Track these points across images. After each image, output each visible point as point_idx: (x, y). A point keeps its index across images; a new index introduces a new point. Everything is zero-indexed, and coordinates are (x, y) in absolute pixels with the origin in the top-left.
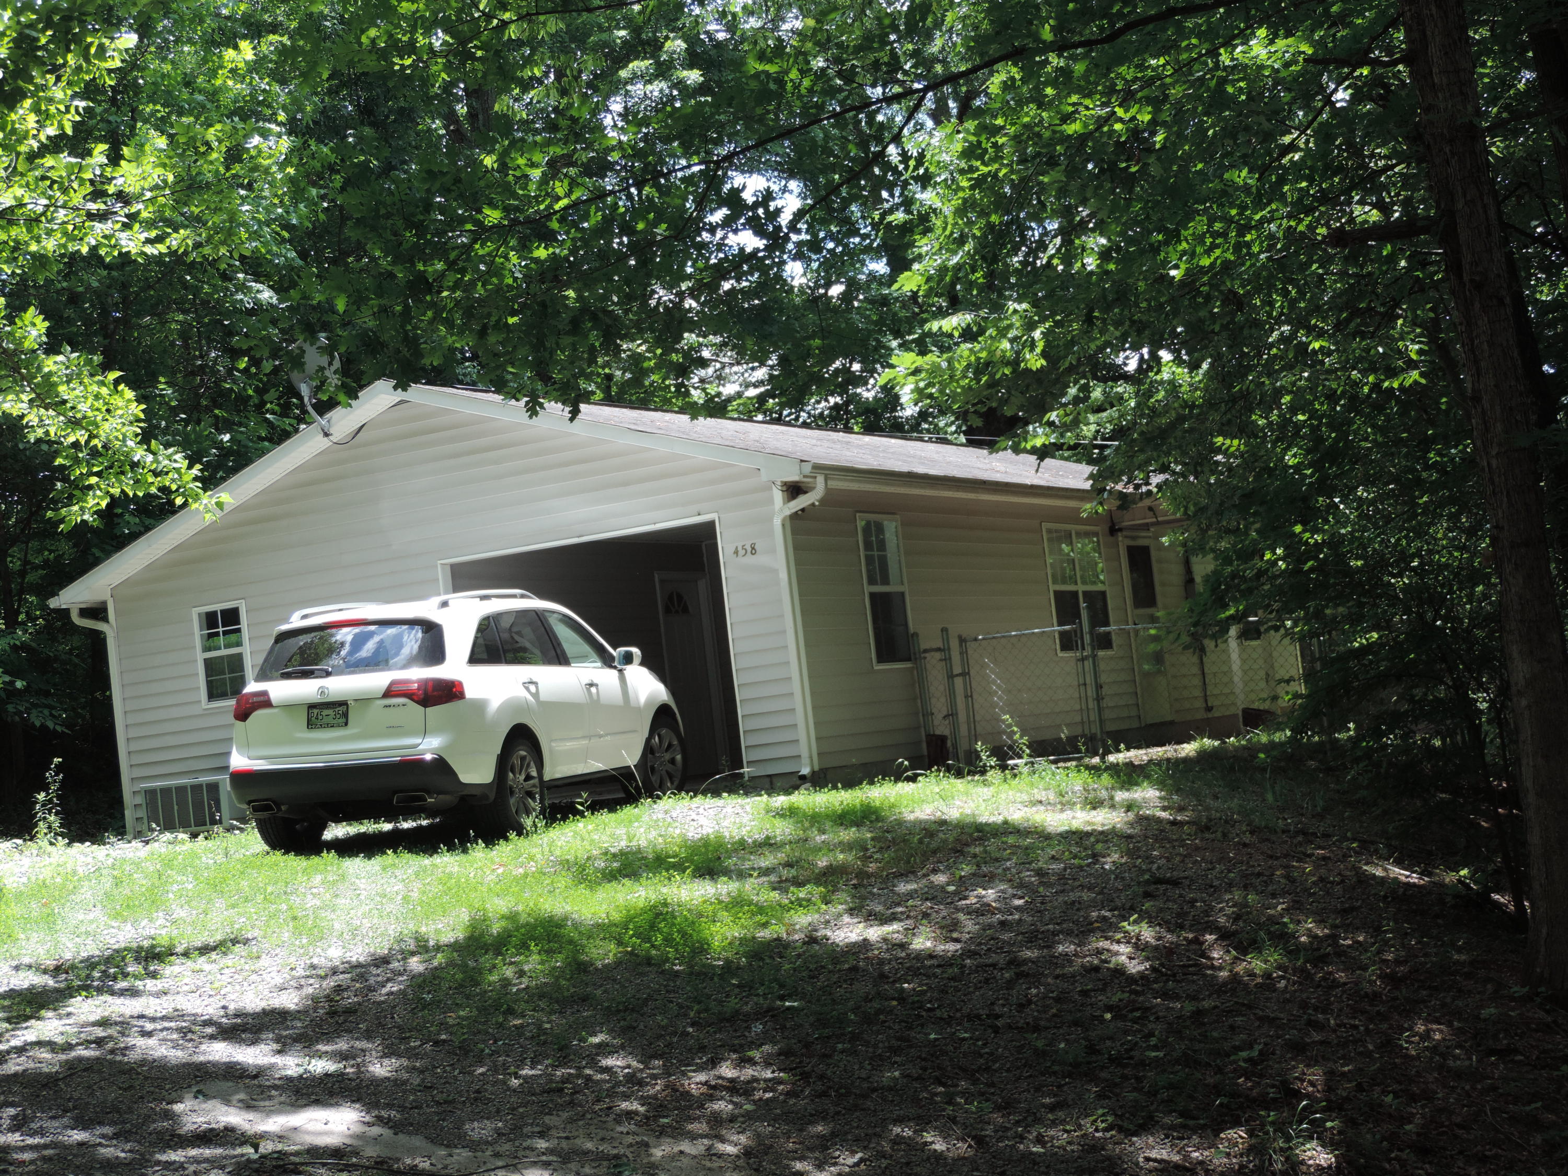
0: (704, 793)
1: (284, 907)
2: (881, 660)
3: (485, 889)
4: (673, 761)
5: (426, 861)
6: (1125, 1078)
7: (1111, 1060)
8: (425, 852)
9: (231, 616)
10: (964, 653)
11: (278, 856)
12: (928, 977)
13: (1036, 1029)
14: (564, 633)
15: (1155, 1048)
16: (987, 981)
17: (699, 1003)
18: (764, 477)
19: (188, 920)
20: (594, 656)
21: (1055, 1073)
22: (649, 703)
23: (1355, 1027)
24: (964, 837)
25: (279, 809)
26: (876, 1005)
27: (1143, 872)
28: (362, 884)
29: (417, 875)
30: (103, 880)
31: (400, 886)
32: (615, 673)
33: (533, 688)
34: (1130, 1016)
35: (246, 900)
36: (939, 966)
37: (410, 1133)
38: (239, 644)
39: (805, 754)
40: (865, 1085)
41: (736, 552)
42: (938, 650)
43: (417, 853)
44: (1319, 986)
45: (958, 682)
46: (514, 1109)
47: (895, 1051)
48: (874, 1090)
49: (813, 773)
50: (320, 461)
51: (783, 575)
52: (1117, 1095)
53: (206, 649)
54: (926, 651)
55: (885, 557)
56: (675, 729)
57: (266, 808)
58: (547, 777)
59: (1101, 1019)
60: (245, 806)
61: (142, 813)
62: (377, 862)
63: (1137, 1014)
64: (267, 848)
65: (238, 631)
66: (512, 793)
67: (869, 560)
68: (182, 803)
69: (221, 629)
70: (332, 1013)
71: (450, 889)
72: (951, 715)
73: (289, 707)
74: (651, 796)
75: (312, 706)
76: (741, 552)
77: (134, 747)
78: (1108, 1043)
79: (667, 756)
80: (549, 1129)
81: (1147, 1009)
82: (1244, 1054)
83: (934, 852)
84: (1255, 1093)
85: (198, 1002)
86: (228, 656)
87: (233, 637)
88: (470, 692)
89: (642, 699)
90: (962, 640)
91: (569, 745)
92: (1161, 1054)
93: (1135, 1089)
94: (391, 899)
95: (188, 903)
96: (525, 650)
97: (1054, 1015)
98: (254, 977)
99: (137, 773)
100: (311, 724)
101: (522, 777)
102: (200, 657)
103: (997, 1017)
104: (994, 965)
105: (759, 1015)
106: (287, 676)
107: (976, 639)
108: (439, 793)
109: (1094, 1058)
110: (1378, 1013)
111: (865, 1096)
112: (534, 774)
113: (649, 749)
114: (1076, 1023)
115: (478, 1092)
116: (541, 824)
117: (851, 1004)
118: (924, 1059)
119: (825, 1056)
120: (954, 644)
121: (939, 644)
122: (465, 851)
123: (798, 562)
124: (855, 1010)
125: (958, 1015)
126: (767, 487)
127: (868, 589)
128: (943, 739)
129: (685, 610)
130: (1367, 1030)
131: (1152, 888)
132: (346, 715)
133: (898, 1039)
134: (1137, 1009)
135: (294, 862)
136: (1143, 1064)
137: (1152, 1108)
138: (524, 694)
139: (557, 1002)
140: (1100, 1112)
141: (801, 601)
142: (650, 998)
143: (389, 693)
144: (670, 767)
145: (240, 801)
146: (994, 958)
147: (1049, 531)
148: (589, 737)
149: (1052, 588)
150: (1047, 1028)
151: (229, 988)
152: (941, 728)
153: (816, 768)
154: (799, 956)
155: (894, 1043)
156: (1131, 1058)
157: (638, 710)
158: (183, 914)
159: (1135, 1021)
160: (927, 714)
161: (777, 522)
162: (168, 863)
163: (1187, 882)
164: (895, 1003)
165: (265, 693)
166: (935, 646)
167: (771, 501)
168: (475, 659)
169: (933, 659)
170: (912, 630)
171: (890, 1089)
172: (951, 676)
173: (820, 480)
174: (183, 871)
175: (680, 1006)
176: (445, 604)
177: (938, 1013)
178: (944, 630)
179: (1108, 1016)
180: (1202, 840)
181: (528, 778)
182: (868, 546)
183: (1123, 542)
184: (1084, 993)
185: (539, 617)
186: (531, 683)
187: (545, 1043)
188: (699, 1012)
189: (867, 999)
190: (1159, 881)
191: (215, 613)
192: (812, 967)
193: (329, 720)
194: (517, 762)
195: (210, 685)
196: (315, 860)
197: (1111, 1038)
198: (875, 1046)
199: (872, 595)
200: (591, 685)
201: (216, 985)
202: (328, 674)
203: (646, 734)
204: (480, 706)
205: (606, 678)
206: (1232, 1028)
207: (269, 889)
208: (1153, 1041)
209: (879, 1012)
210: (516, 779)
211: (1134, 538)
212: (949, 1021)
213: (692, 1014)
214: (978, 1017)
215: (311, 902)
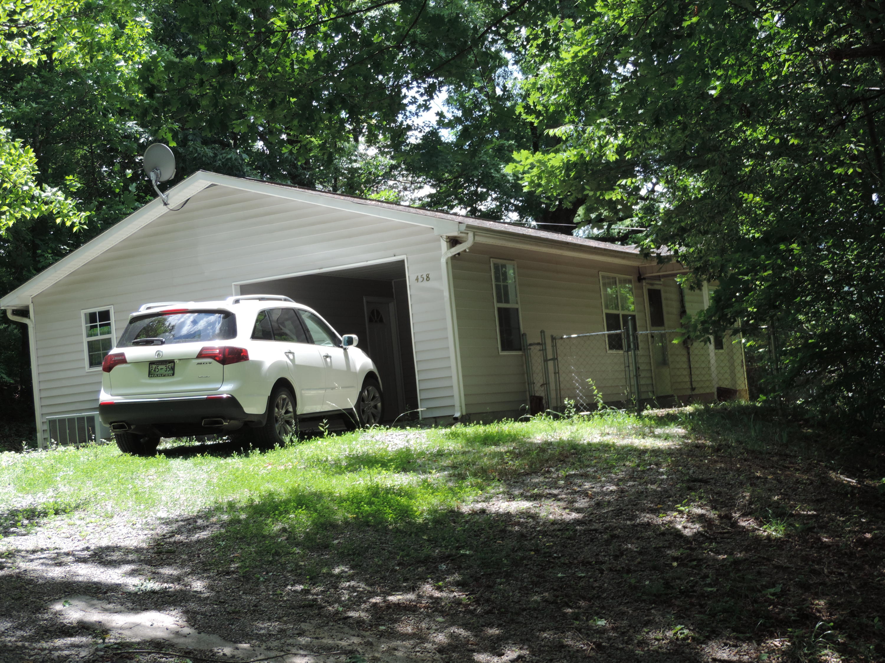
0: (396, 426)
1: (130, 486)
2: (504, 349)
3: (260, 478)
4: (375, 407)
5: (222, 461)
6: (692, 604)
7: (682, 592)
8: (221, 456)
9: (105, 316)
10: (554, 346)
11: (128, 457)
12: (552, 537)
13: (629, 571)
14: (311, 325)
15: (710, 585)
16: (592, 540)
17: (403, 550)
18: (436, 232)
19: (69, 493)
20: (329, 341)
21: (644, 601)
22: (362, 369)
23: (842, 574)
24: (565, 452)
25: (130, 428)
26: (520, 554)
27: (685, 475)
28: (181, 474)
29: (216, 469)
30: (17, 469)
31: (205, 475)
32: (341, 350)
33: (291, 356)
34: (690, 564)
35: (106, 482)
36: (559, 530)
37: (208, 633)
38: (109, 332)
39: (457, 404)
40: (517, 606)
41: (417, 279)
42: (538, 344)
43: (216, 456)
44: (812, 547)
45: (551, 364)
46: (280, 618)
47: (535, 584)
48: (524, 610)
49: (462, 416)
50: (162, 220)
51: (446, 294)
52: (689, 616)
53: (89, 335)
54: (531, 345)
55: (507, 286)
56: (378, 388)
57: (121, 427)
58: (299, 412)
59: (672, 567)
60: (108, 426)
61: (47, 435)
62: (190, 462)
63: (695, 563)
64: (121, 453)
65: (109, 324)
66: (277, 421)
67: (498, 287)
68: (72, 429)
69: (98, 323)
70: (159, 553)
71: (237, 477)
72: (546, 384)
73: (138, 363)
74: (363, 427)
75: (152, 363)
76: (420, 279)
77: (44, 394)
78: (678, 581)
79: (372, 404)
80: (304, 632)
81: (700, 560)
82: (772, 590)
83: (547, 461)
84: (781, 616)
85: (71, 544)
86: (103, 340)
87: (105, 329)
88: (252, 357)
89: (358, 368)
90: (553, 338)
91: (313, 393)
92: (715, 589)
93: (700, 613)
94: (199, 483)
95: (69, 483)
96: (286, 334)
97: (639, 563)
98: (109, 529)
99: (46, 410)
100: (151, 374)
101: (283, 411)
102: (85, 340)
103: (603, 563)
104: (596, 530)
105: (444, 558)
106: (137, 344)
107: (562, 338)
108: (231, 419)
109: (669, 591)
110: (855, 565)
111: (518, 614)
112: (291, 409)
113: (361, 399)
114: (655, 568)
115: (256, 606)
116: (295, 440)
117: (504, 553)
118: (555, 590)
119: (489, 587)
120: (549, 342)
121: (540, 341)
122: (247, 456)
123: (455, 286)
124: (507, 556)
125: (576, 561)
126: (437, 240)
127: (497, 305)
128: (540, 399)
129: (381, 321)
130: (849, 576)
131: (692, 484)
132: (173, 369)
133: (538, 576)
134: (694, 560)
135: (139, 461)
136: (703, 595)
137: (714, 625)
138: (285, 359)
139: (308, 548)
140: (679, 627)
141: (457, 310)
142: (369, 547)
143: (201, 355)
144: (374, 410)
145: (105, 423)
146: (596, 526)
147: (603, 277)
148: (326, 389)
149: (605, 311)
150: (635, 571)
151: (92, 536)
152: (540, 392)
153: (464, 413)
154: (467, 522)
155: (534, 578)
156: (694, 591)
157: (355, 374)
158: (65, 490)
159: (693, 567)
160: (531, 383)
161: (443, 260)
162: (59, 460)
163: (713, 481)
164: (532, 553)
165: (122, 355)
166: (536, 342)
167: (440, 248)
168: (255, 336)
169: (535, 351)
170: (522, 332)
171: (535, 609)
172: (546, 360)
173: (471, 235)
174: (68, 465)
175: (390, 552)
176: (237, 301)
177: (562, 560)
178: (542, 332)
179: (675, 564)
180: (718, 456)
181: (287, 412)
182: (497, 279)
183: (646, 286)
184: (657, 549)
185: (296, 312)
186: (290, 353)
187: (300, 574)
188: (402, 556)
189: (513, 550)
190: (695, 480)
191: (94, 314)
192: (476, 529)
193: (163, 372)
194: (280, 402)
195: (91, 358)
196: (151, 459)
197: (679, 578)
198: (522, 581)
199: (499, 309)
200: (327, 356)
201: (83, 534)
202: (163, 343)
203: (360, 390)
204: (258, 365)
205: (336, 353)
206: (759, 573)
207: (121, 475)
208: (708, 581)
209: (523, 558)
210: (279, 412)
211: (652, 284)
212: (570, 565)
213: (398, 558)
214: (590, 563)
215: (147, 484)
